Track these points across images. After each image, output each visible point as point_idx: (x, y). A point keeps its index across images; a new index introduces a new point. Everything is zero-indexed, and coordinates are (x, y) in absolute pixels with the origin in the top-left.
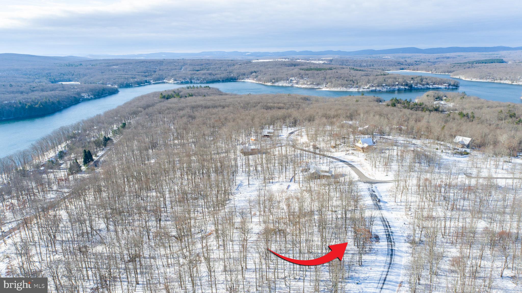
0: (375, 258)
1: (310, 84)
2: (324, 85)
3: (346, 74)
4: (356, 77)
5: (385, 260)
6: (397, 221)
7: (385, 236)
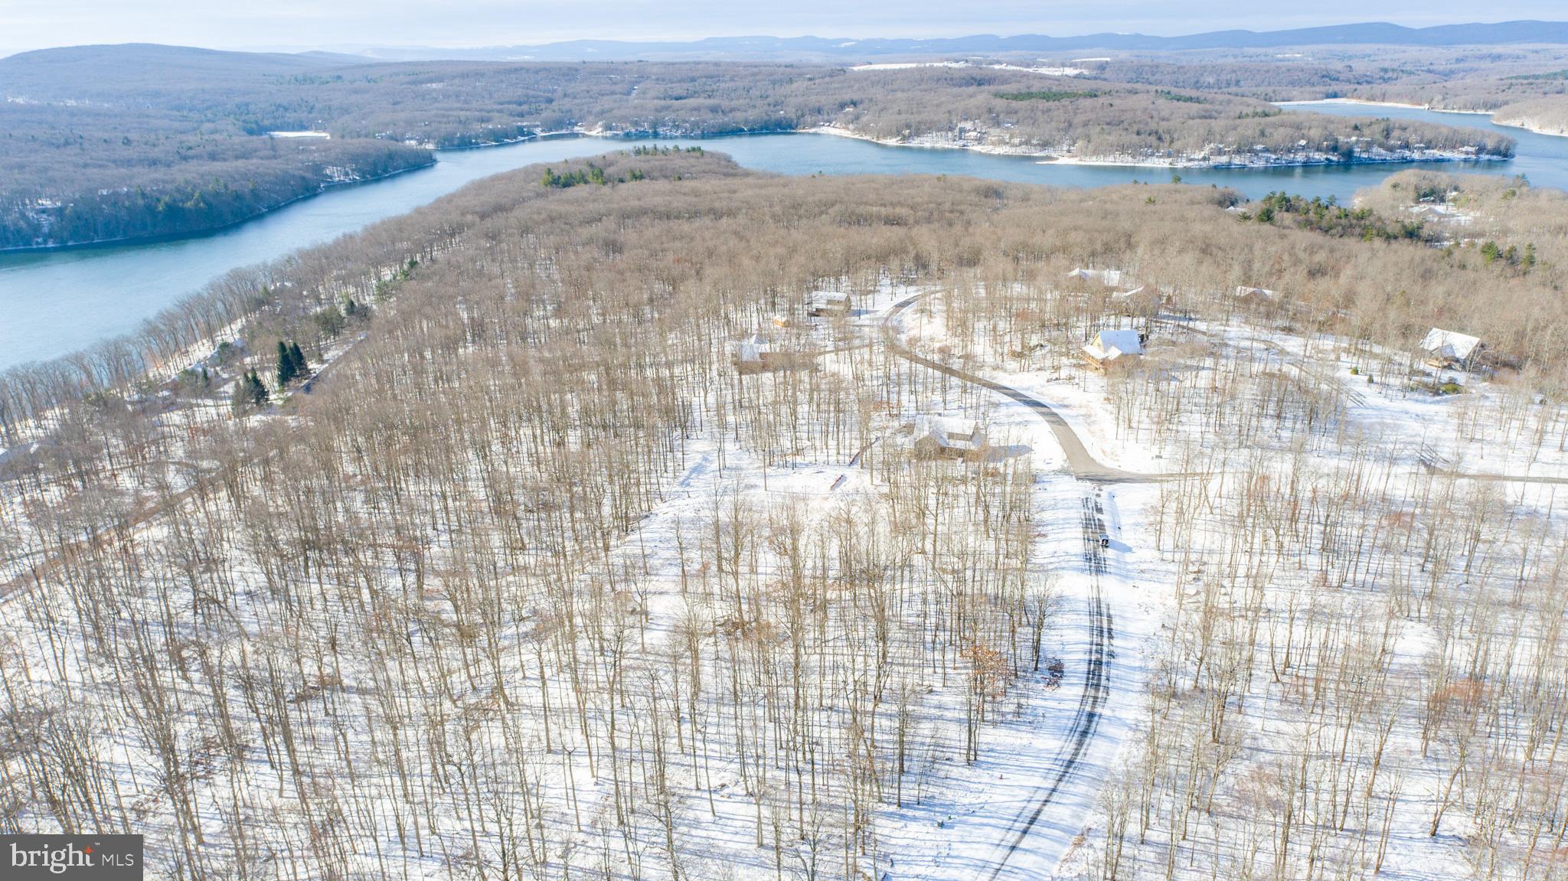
0: (1025, 742)
1: (1021, 144)
2: (1065, 148)
3: (1139, 113)
4: (1171, 123)
5: (1057, 751)
6: (1145, 616)
7: (1084, 667)
